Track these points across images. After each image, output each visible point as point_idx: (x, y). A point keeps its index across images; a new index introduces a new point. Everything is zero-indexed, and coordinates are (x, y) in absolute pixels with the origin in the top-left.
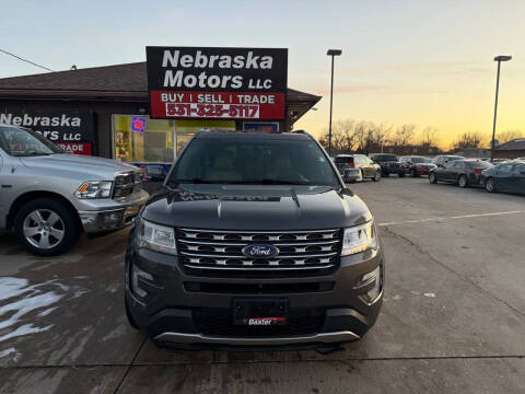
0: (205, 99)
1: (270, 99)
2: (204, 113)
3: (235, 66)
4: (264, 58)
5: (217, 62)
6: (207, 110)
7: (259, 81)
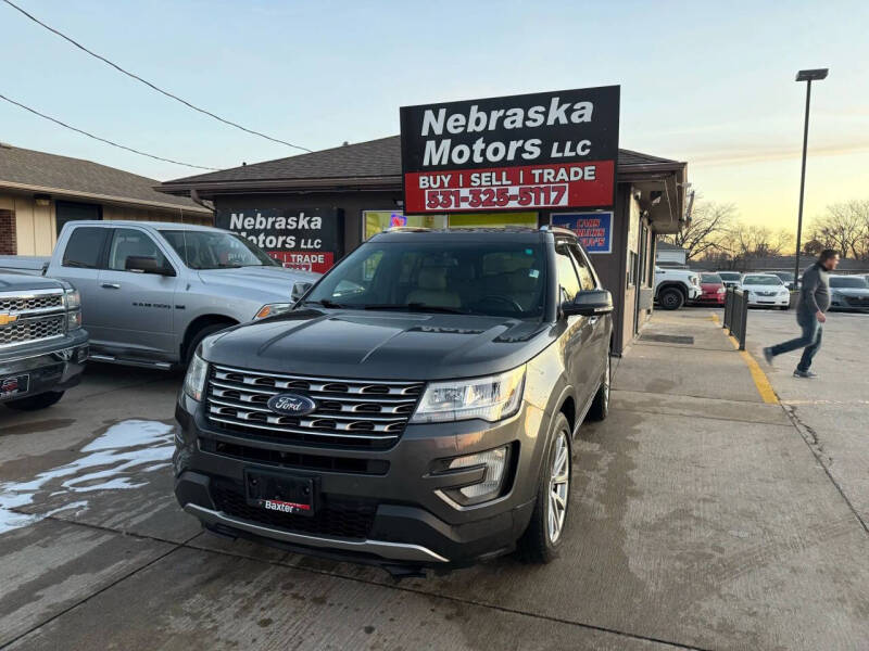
0: (481, 180)
1: (588, 173)
2: (479, 201)
5: (500, 121)
6: (483, 197)
7: (569, 144)
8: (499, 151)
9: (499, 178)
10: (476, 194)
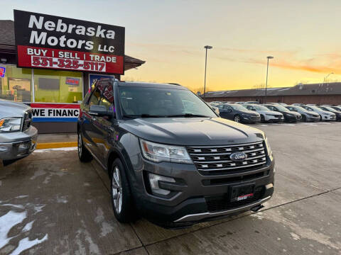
1: (113, 60)
2: (63, 65)
3: (88, 34)
4: (109, 31)
5: (74, 30)
6: (66, 63)
7: (105, 46)
8: (73, 44)
9: (74, 55)
10: (62, 61)
